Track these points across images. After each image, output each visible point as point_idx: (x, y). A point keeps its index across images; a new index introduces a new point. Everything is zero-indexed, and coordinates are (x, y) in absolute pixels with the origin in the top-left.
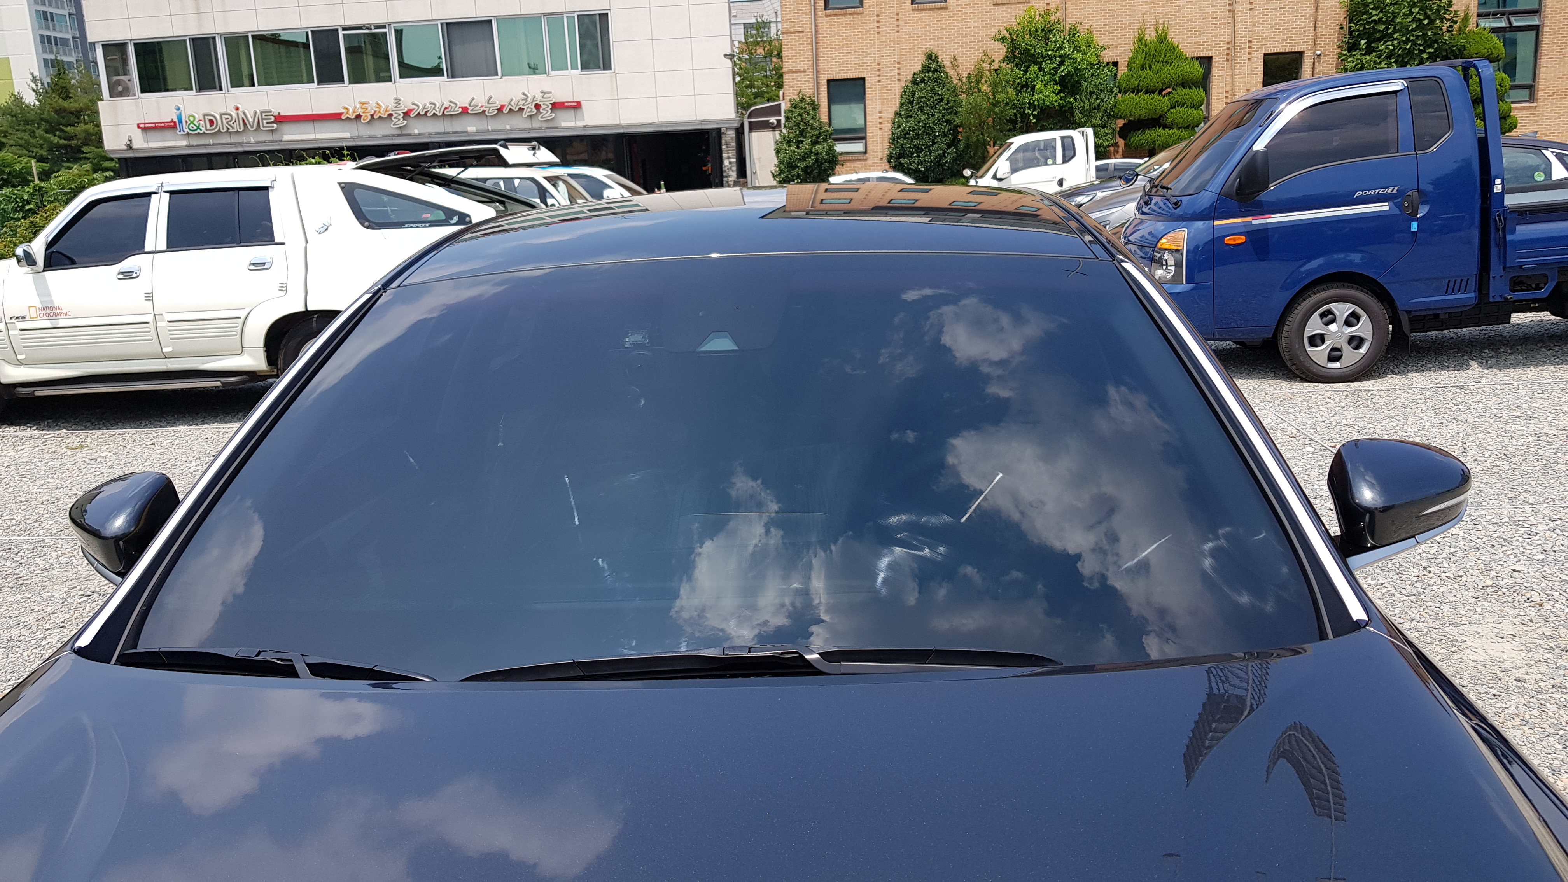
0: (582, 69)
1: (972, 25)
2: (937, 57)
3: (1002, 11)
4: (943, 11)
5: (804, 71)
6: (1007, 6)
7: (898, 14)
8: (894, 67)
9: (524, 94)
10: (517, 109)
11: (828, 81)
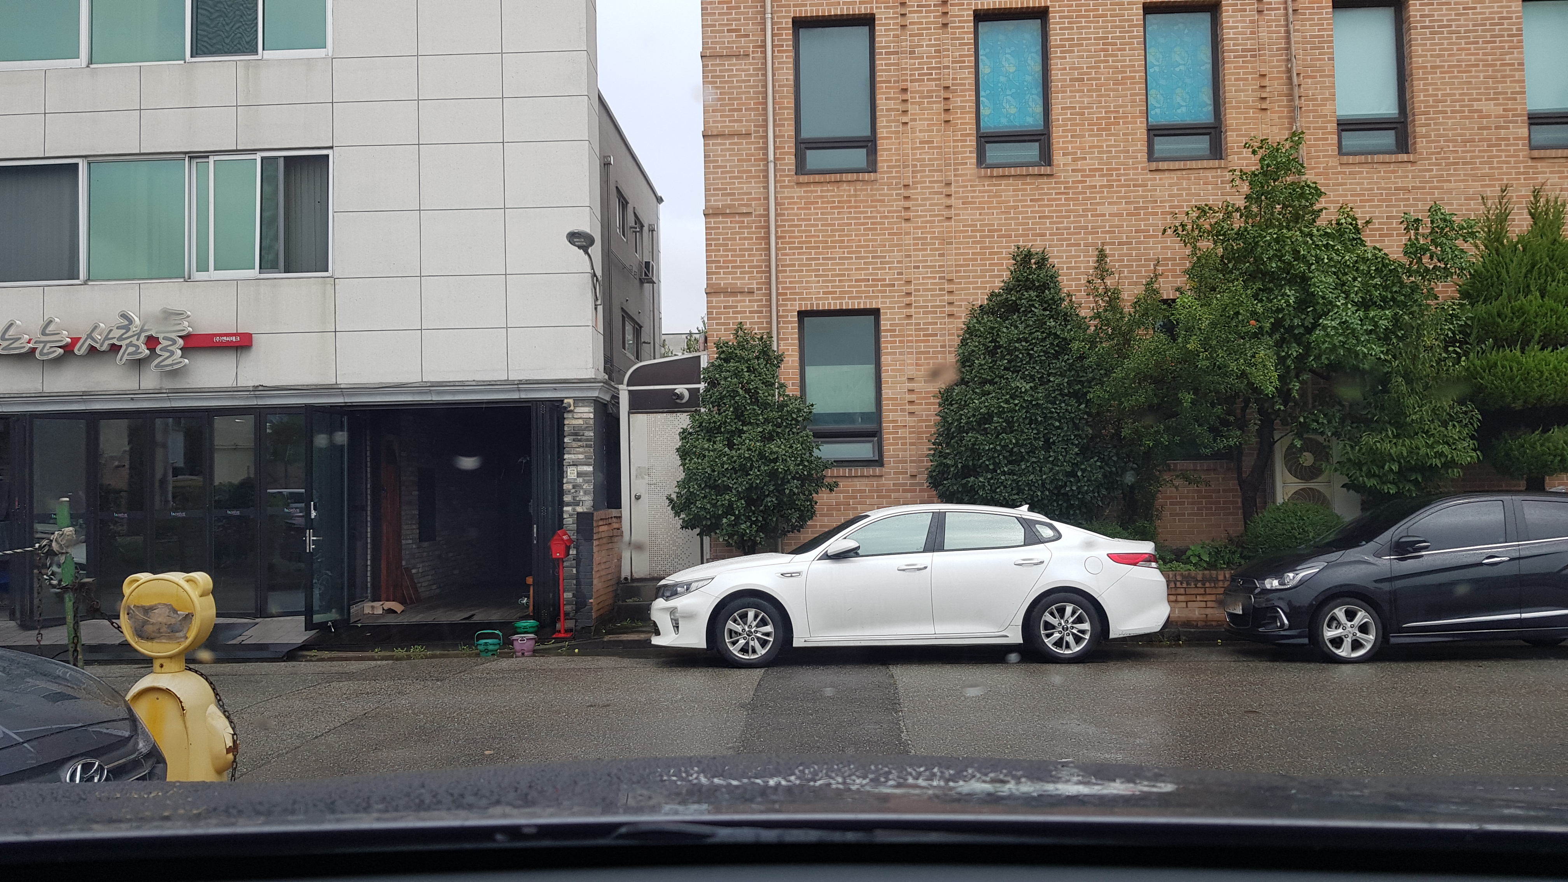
0: (260, 268)
1: (1106, 209)
2: (1042, 262)
3: (1170, 185)
4: (1045, 180)
5: (751, 292)
6: (1179, 172)
7: (948, 184)
8: (943, 290)
9: (124, 316)
10: (105, 347)
11: (801, 313)
